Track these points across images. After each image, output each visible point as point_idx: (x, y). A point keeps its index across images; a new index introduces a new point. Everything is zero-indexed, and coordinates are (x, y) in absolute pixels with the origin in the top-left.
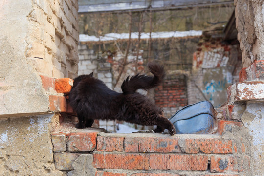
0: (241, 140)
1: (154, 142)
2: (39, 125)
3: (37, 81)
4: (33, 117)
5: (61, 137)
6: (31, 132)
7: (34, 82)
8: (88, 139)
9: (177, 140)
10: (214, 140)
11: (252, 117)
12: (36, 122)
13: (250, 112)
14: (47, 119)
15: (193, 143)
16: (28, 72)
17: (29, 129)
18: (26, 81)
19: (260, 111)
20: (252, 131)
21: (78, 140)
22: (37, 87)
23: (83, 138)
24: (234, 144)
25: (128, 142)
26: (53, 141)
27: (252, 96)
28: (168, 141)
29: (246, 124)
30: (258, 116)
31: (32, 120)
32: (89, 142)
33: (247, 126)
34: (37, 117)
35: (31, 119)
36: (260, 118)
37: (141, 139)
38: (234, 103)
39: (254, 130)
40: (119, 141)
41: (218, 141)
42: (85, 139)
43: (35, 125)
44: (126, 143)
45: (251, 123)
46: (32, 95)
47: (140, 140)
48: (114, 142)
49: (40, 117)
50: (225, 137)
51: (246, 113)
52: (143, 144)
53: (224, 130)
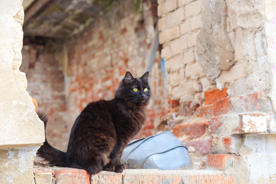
0: (241, 175)
1: (157, 179)
2: (20, 160)
3: (29, 103)
4: (12, 150)
5: (47, 175)
6: (9, 169)
7: (25, 104)
8: (81, 177)
9: (181, 176)
10: (217, 175)
11: (249, 151)
12: (16, 156)
13: (248, 146)
14: (31, 152)
15: (198, 180)
16: (17, 90)
17: (7, 165)
18: (15, 103)
19: (256, 144)
20: (250, 165)
21: (70, 179)
22: (29, 111)
23: (75, 176)
24: (235, 179)
25: (128, 180)
26: (37, 180)
27: (255, 129)
28: (171, 177)
29: (244, 158)
30: (255, 150)
31: (11, 154)
32: (83, 180)
33: (245, 160)
34: (18, 150)
35: (10, 152)
36: (257, 152)
37: (143, 176)
38: (232, 135)
39: (251, 164)
40: (118, 179)
41: (221, 177)
42: (79, 178)
43: (15, 160)
44: (125, 181)
45: (248, 157)
46: (23, 121)
47: (142, 178)
48: (111, 181)
49: (21, 150)
50: (227, 172)
51: (244, 146)
52: (145, 181)
53: (226, 164)
